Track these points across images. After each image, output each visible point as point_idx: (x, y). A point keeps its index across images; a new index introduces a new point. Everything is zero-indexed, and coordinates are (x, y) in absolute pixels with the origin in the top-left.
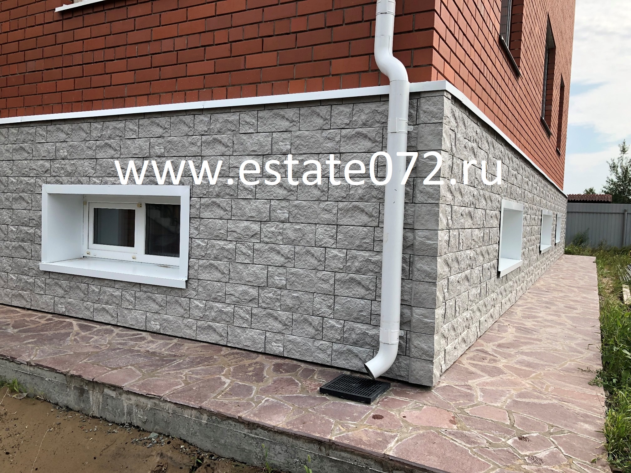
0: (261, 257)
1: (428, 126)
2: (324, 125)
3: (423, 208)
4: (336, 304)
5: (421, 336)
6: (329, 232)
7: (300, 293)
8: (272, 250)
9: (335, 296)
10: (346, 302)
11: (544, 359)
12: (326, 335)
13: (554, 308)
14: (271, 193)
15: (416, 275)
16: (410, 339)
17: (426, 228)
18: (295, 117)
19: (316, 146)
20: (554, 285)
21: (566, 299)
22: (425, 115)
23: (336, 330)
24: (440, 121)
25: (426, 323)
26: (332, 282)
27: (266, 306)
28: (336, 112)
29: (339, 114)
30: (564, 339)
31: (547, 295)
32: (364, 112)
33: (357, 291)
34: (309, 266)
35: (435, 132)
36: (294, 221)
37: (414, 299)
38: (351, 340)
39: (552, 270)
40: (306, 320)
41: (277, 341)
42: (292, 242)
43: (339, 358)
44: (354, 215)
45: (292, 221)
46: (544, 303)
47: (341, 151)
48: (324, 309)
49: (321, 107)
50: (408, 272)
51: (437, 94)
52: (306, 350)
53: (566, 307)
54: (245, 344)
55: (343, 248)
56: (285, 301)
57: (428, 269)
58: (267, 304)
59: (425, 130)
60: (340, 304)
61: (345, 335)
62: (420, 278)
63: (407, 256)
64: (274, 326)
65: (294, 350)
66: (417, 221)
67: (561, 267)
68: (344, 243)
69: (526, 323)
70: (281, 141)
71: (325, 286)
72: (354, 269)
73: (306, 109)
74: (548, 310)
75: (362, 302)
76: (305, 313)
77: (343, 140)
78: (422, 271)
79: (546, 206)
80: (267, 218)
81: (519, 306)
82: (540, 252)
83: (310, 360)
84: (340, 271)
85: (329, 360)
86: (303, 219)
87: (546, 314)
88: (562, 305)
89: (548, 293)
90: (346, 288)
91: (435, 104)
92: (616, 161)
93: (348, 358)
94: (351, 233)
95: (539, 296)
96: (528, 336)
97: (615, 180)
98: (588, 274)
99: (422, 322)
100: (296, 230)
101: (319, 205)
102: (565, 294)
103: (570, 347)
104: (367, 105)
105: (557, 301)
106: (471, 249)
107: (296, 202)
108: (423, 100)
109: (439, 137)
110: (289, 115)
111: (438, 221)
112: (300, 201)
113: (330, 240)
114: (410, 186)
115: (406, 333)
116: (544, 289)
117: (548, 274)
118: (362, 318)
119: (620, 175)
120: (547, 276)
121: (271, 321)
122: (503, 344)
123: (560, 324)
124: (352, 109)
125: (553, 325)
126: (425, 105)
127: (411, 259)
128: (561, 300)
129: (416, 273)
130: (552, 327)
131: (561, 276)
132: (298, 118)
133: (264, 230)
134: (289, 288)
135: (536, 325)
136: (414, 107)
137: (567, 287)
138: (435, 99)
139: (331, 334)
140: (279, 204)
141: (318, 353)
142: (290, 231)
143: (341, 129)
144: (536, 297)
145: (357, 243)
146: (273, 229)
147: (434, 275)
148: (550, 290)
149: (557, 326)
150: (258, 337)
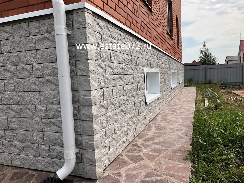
0: (3, 113)
1: (79, 30)
2: (26, 34)
3: (82, 78)
4: (44, 137)
5: (88, 151)
6: (36, 96)
7: (25, 131)
8: (8, 108)
9: (43, 132)
10: (49, 135)
11: (165, 145)
12: (41, 154)
13: (175, 114)
14: (4, 75)
15: (82, 117)
16: (83, 153)
17: (84, 89)
18: (10, 30)
19: (23, 47)
20: (178, 102)
21: (181, 108)
22: (76, 24)
23: (46, 151)
24: (84, 26)
25: (90, 144)
26: (40, 124)
27: (9, 140)
28: (31, 26)
29: (33, 27)
30: (177, 131)
31: (174, 107)
32: (45, 25)
33: (54, 128)
34: (28, 116)
35: (83, 33)
36: (18, 91)
37: (82, 131)
38: (54, 156)
39: (178, 95)
40: (30, 146)
41: (17, 159)
42: (18, 103)
43: (49, 166)
44: (48, 85)
45: (16, 91)
46: (172, 111)
47: (37, 49)
48: (39, 140)
49: (23, 24)
50: (78, 115)
51: (81, 10)
52: (32, 163)
53: (181, 112)
54: (1, 162)
55: (44, 104)
56: (18, 136)
57: (88, 113)
58: (10, 139)
59: (77, 33)
60: (46, 136)
61: (51, 153)
62: (84, 119)
63: (77, 107)
64: (15, 151)
65: (26, 163)
66: (79, 86)
67: (182, 93)
68: (44, 101)
69: (161, 124)
70: (5, 45)
71: (38, 127)
72: (51, 116)
73: (16, 25)
74: (173, 115)
75: (57, 134)
76: (29, 143)
77: (37, 42)
78: (85, 115)
79: (173, 69)
80: (4, 90)
81: (161, 114)
82: (171, 88)
83: (34, 168)
84: (44, 117)
85: (44, 168)
86: (22, 89)
87: (171, 117)
88: (179, 112)
89: (174, 106)
90: (48, 127)
91: (81, 17)
92: (202, 49)
93: (54, 166)
94: (47, 95)
95: (170, 108)
96: (160, 132)
97: (202, 57)
98: (192, 95)
99: (87, 143)
100: (19, 96)
101: (29, 80)
102: (181, 106)
103: (179, 136)
104: (47, 21)
105: (177, 110)
106: (124, 95)
107: (17, 80)
108: (74, 15)
109: (85, 36)
110: (7, 29)
111: (90, 85)
112: (19, 79)
113: (37, 100)
114: (74, 66)
115: (80, 150)
116: (173, 104)
117: (176, 97)
118: (58, 143)
119: (204, 54)
120: (176, 98)
121: (12, 148)
122: (147, 138)
123: (177, 122)
124: (39, 24)
125: (173, 123)
126: (76, 17)
127: (79, 108)
128: (179, 109)
129: (82, 116)
130: (173, 124)
131: (181, 97)
132: (12, 31)
133: (3, 97)
134: (20, 129)
135: (166, 124)
136: (71, 20)
137: (183, 102)
138: (80, 14)
139: (43, 153)
140: (9, 82)
141: (38, 164)
142: (16, 96)
143: (35, 35)
144: (169, 109)
145: (51, 101)
146: (7, 96)
147: (91, 116)
148: (175, 104)
149: (175, 124)
150: (7, 157)
